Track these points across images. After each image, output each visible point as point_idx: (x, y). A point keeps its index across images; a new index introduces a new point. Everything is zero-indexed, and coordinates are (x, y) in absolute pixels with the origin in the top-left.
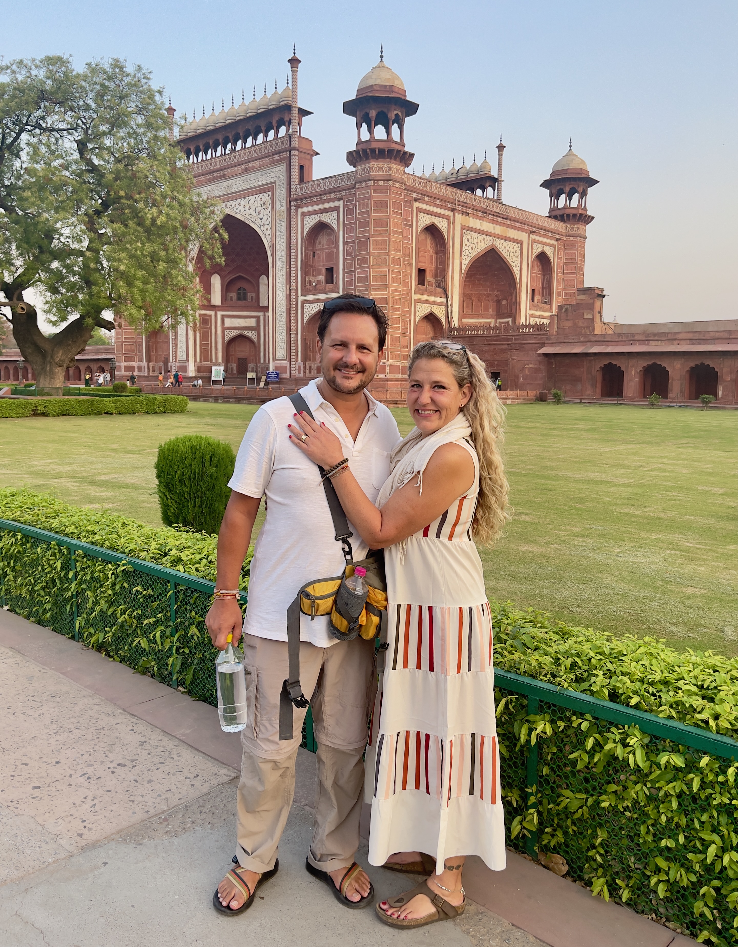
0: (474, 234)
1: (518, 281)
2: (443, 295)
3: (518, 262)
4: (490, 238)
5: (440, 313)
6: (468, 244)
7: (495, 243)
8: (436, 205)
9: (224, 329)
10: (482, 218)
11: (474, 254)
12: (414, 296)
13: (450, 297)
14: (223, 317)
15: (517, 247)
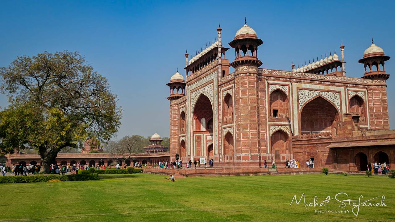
0: (306, 91)
1: (340, 111)
2: (287, 121)
3: (338, 101)
4: (317, 92)
5: (286, 129)
6: (302, 96)
7: (321, 94)
8: (279, 80)
9: (207, 141)
10: (311, 83)
11: (307, 100)
12: (268, 123)
13: (292, 121)
14: (206, 136)
15: (337, 95)
